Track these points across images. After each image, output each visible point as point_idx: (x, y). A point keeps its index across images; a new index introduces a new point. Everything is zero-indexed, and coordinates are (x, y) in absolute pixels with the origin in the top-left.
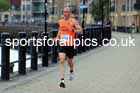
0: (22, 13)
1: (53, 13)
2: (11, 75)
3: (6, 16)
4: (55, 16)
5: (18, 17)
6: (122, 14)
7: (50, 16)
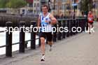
0: (34, 9)
1: (54, 9)
2: (26, 49)
4: (56, 11)
5: (31, 11)
7: (52, 11)
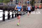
0: (13, 3)
3: (9, 4)
6: (38, 4)
